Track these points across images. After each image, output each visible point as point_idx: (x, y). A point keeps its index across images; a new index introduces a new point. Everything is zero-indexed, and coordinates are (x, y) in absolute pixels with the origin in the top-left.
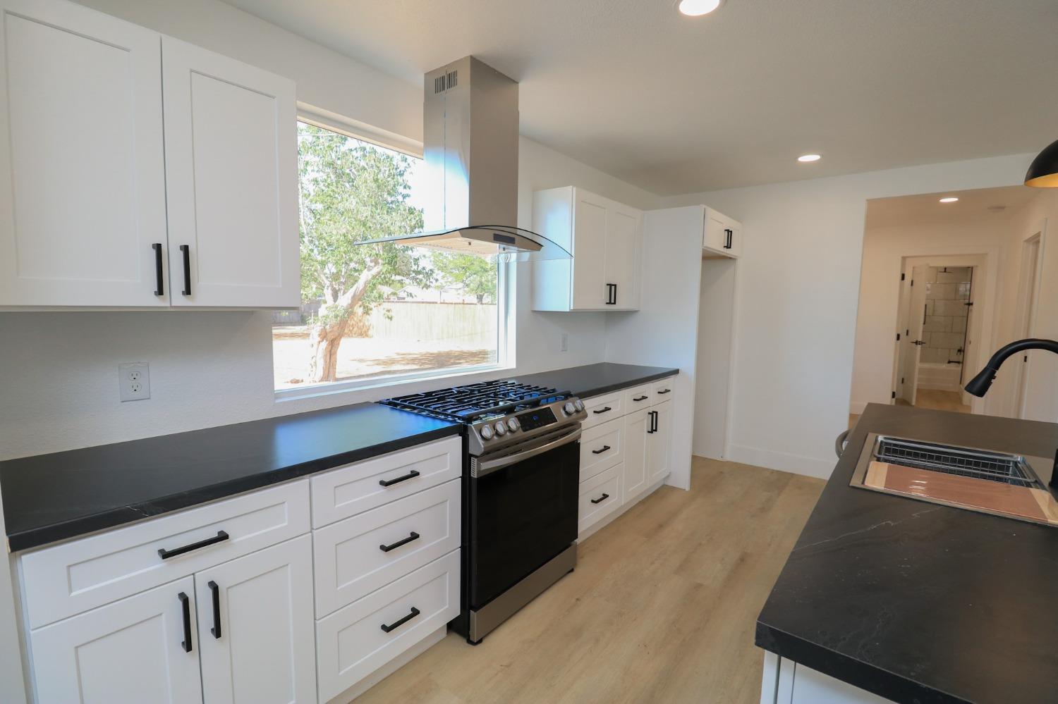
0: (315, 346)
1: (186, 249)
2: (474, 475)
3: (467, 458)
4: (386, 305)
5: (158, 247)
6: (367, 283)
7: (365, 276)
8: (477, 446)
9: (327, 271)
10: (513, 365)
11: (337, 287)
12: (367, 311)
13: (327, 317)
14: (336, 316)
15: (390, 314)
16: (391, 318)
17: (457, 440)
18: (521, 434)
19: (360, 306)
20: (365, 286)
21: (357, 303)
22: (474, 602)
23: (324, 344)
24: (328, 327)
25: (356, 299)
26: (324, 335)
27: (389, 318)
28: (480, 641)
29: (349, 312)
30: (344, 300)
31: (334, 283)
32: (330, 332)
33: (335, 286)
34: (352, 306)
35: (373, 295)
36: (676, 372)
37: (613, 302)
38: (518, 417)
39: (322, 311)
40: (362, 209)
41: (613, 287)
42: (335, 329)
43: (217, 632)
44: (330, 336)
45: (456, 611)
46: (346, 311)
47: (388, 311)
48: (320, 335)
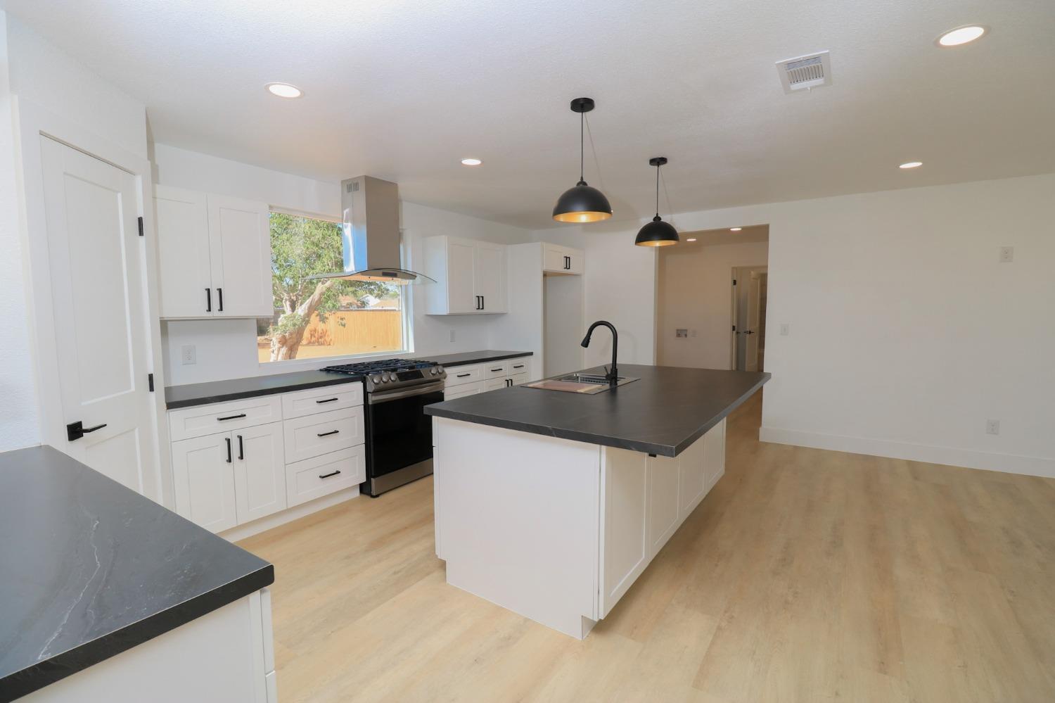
0: (276, 352)
1: (220, 290)
2: (370, 403)
3: (366, 394)
4: (340, 314)
5: (208, 290)
6: (322, 294)
7: (320, 288)
8: (370, 388)
9: (284, 284)
10: (412, 350)
11: (294, 298)
12: (323, 319)
13: (286, 326)
14: (294, 325)
15: (343, 322)
16: (344, 326)
17: (360, 385)
18: (399, 382)
19: (317, 316)
20: (320, 298)
21: (314, 312)
22: (373, 474)
23: (284, 350)
24: (287, 334)
25: (311, 309)
26: (283, 342)
27: (342, 325)
28: (377, 496)
29: (306, 320)
30: (301, 310)
31: (291, 294)
32: (290, 338)
33: (292, 298)
34: (308, 315)
35: (327, 305)
36: (531, 354)
37: (481, 307)
38: (397, 374)
39: (282, 320)
40: (315, 232)
41: (481, 299)
42: (294, 336)
43: (241, 457)
44: (290, 343)
45: (364, 480)
46: (304, 320)
47: (342, 319)
48: (279, 342)
